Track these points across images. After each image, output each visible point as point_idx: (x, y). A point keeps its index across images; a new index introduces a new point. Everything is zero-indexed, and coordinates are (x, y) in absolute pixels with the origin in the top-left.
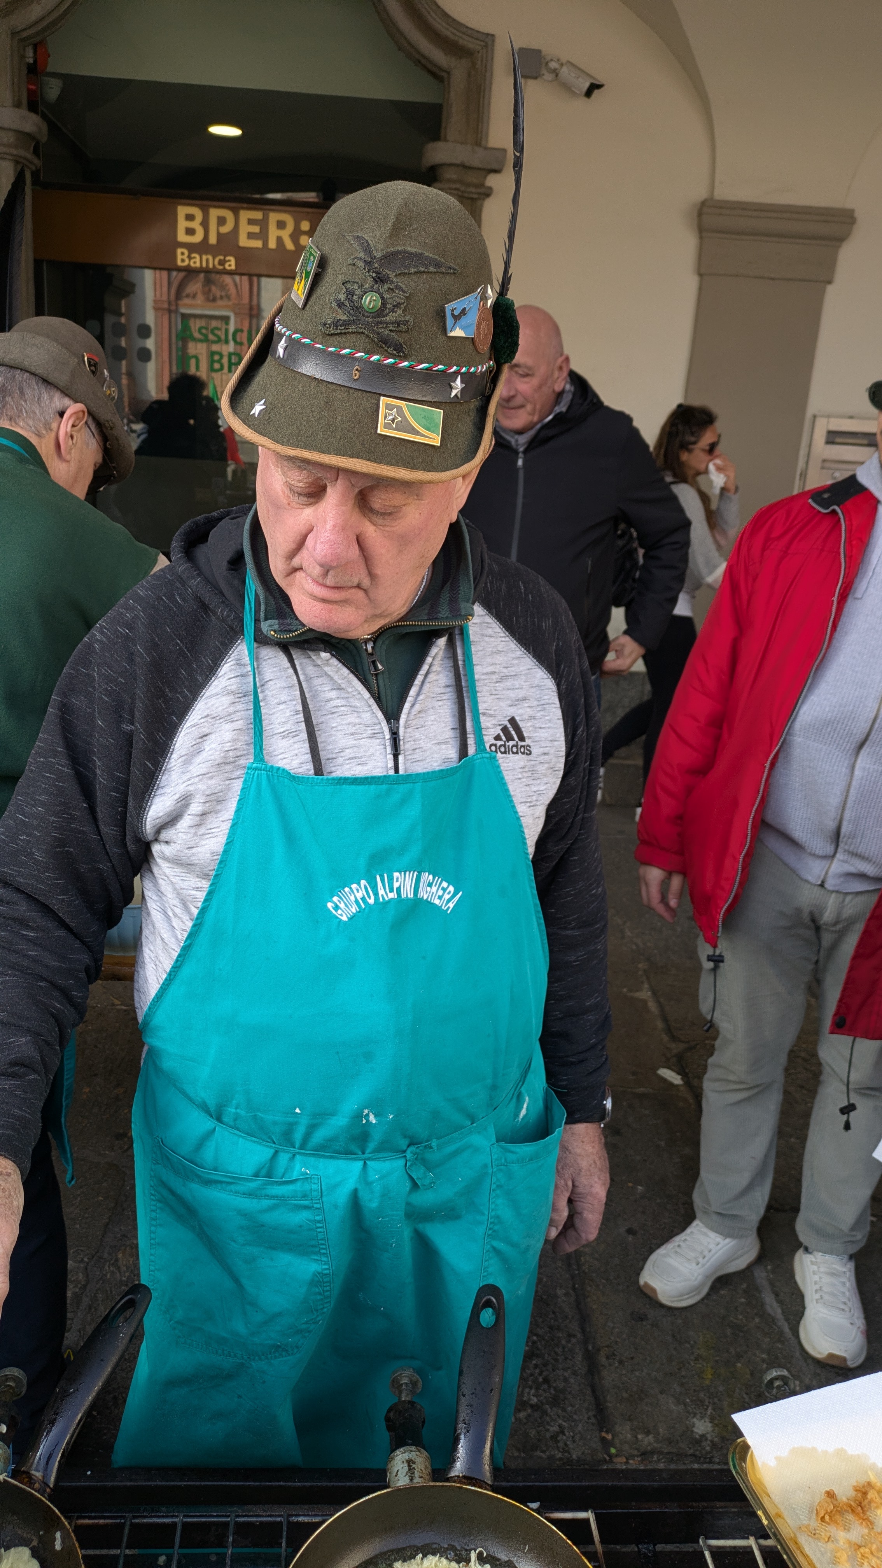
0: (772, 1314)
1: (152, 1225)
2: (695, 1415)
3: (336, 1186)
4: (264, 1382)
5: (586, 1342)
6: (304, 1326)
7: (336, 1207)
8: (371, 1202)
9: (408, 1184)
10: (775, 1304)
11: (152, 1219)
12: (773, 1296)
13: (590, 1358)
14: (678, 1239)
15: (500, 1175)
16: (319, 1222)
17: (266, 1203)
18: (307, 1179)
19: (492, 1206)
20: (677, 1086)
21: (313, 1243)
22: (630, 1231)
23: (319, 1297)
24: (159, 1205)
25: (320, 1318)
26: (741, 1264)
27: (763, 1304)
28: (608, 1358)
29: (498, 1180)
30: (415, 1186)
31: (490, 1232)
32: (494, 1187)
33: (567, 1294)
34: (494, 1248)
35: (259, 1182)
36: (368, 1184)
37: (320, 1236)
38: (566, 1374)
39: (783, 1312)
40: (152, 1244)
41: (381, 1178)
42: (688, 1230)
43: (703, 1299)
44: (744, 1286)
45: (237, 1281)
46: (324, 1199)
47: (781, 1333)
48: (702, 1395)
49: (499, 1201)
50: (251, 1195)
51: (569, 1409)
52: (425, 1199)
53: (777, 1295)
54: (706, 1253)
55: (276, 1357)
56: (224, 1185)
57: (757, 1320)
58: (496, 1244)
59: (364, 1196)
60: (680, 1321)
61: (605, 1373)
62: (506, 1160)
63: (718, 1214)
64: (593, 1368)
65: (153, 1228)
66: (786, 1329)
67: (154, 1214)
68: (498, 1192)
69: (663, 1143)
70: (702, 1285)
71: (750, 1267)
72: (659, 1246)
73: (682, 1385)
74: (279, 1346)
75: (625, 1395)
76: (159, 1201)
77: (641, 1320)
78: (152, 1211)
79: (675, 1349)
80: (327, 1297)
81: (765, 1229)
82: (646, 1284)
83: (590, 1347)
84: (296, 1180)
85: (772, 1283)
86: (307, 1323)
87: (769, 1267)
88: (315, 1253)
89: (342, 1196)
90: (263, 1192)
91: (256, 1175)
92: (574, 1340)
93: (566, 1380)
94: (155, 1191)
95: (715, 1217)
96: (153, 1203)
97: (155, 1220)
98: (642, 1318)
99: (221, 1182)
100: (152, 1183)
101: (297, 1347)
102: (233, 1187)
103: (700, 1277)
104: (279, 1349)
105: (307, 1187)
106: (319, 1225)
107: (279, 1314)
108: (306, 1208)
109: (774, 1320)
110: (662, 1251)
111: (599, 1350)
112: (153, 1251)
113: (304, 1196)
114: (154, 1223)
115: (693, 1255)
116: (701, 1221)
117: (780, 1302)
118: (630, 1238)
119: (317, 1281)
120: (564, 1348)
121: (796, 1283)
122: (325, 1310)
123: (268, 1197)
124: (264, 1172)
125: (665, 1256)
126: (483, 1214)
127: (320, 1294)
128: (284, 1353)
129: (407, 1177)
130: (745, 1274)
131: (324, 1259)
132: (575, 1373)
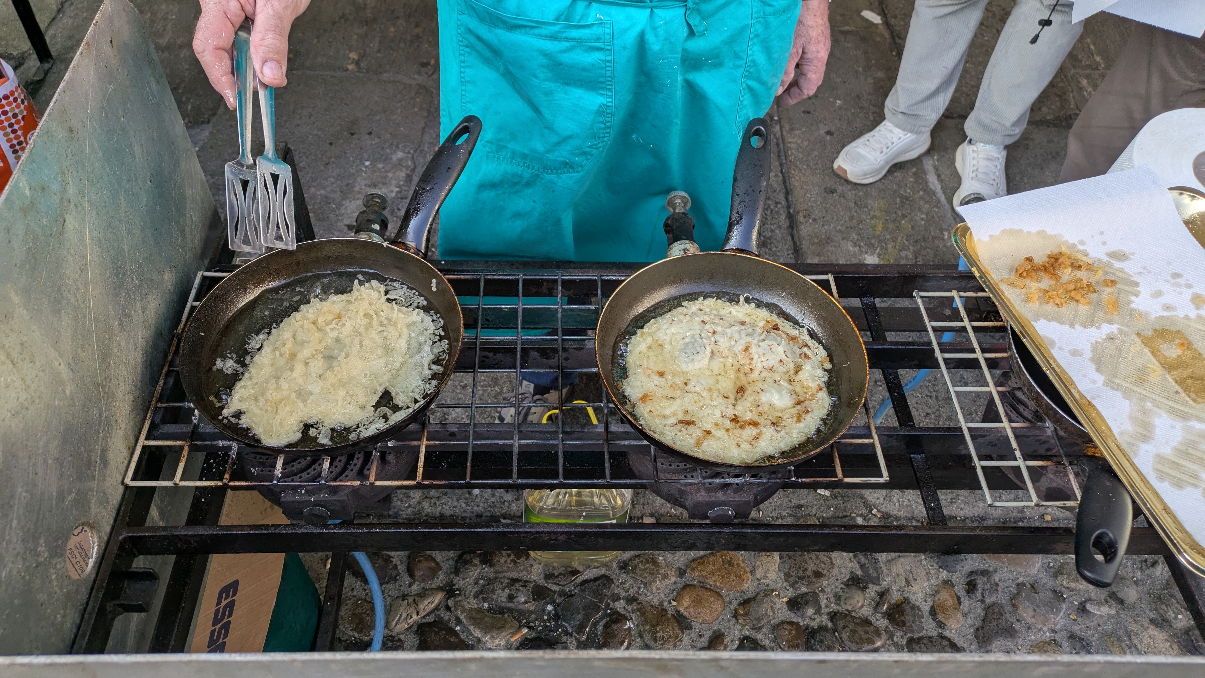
0: (933, 188)
1: (461, 67)
2: (867, 253)
3: (625, 31)
4: (553, 191)
5: (789, 207)
6: (588, 150)
7: (625, 48)
8: (654, 44)
9: (685, 31)
10: (936, 182)
11: (461, 62)
12: (936, 177)
13: (791, 218)
14: (867, 136)
15: (758, 26)
16: (608, 61)
17: (565, 45)
18: (602, 24)
19: (750, 53)
20: (876, 25)
21: (602, 79)
22: (829, 133)
23: (602, 126)
24: (467, 50)
25: (601, 145)
26: (913, 155)
27: (927, 183)
28: (805, 217)
29: (756, 30)
30: (692, 33)
31: (747, 74)
32: (752, 36)
33: (776, 176)
34: (749, 87)
35: (560, 26)
36: (654, 29)
37: (609, 74)
38: (773, 227)
39: (942, 188)
40: (462, 82)
41: (666, 24)
42: (877, 129)
43: (881, 180)
44: (914, 170)
45: (537, 110)
46: (615, 42)
47: (939, 201)
48: (873, 241)
49: (756, 48)
50: (553, 37)
51: (774, 249)
52: (697, 45)
53: (939, 176)
54: (890, 144)
55: (564, 173)
56: (528, 29)
57: (921, 193)
58: (750, 83)
59: (650, 37)
60: (861, 193)
61: (802, 227)
62: (764, 13)
63: (903, 113)
64: (792, 223)
65: (462, 70)
66: (943, 199)
67: (462, 58)
68: (755, 40)
69: (861, 69)
70: (882, 168)
71: (920, 158)
72: (850, 142)
73: (859, 234)
74: (567, 163)
75: (816, 241)
76: (467, 47)
77: (832, 192)
78: (461, 55)
79: (856, 212)
80: (608, 128)
81: (937, 131)
82: (839, 167)
83: (791, 211)
84: (592, 24)
85: (936, 168)
86: (590, 147)
87: (935, 157)
88: (602, 89)
89: (630, 39)
90: (564, 35)
91: (557, 19)
92: (779, 206)
93: (772, 231)
94: (463, 37)
95: (900, 116)
96: (461, 48)
97: (464, 62)
98: (833, 191)
99: (525, 27)
100: (459, 31)
101: (581, 166)
102: (536, 31)
103: (882, 163)
104: (567, 166)
105: (600, 31)
106: (608, 64)
107: (570, 137)
108: (599, 49)
109: (934, 193)
110: (854, 144)
111: (798, 212)
112: (463, 88)
113: (598, 39)
114: (463, 64)
115: (878, 146)
116: (889, 121)
117: (941, 181)
118: (828, 137)
119: (602, 111)
120: (772, 211)
121: (955, 167)
122: (606, 139)
123: (567, 39)
124: (563, 17)
125: (856, 147)
126: (742, 59)
127: (603, 123)
128: (571, 170)
129: (685, 24)
130: (917, 162)
131: (610, 94)
132: (780, 227)
